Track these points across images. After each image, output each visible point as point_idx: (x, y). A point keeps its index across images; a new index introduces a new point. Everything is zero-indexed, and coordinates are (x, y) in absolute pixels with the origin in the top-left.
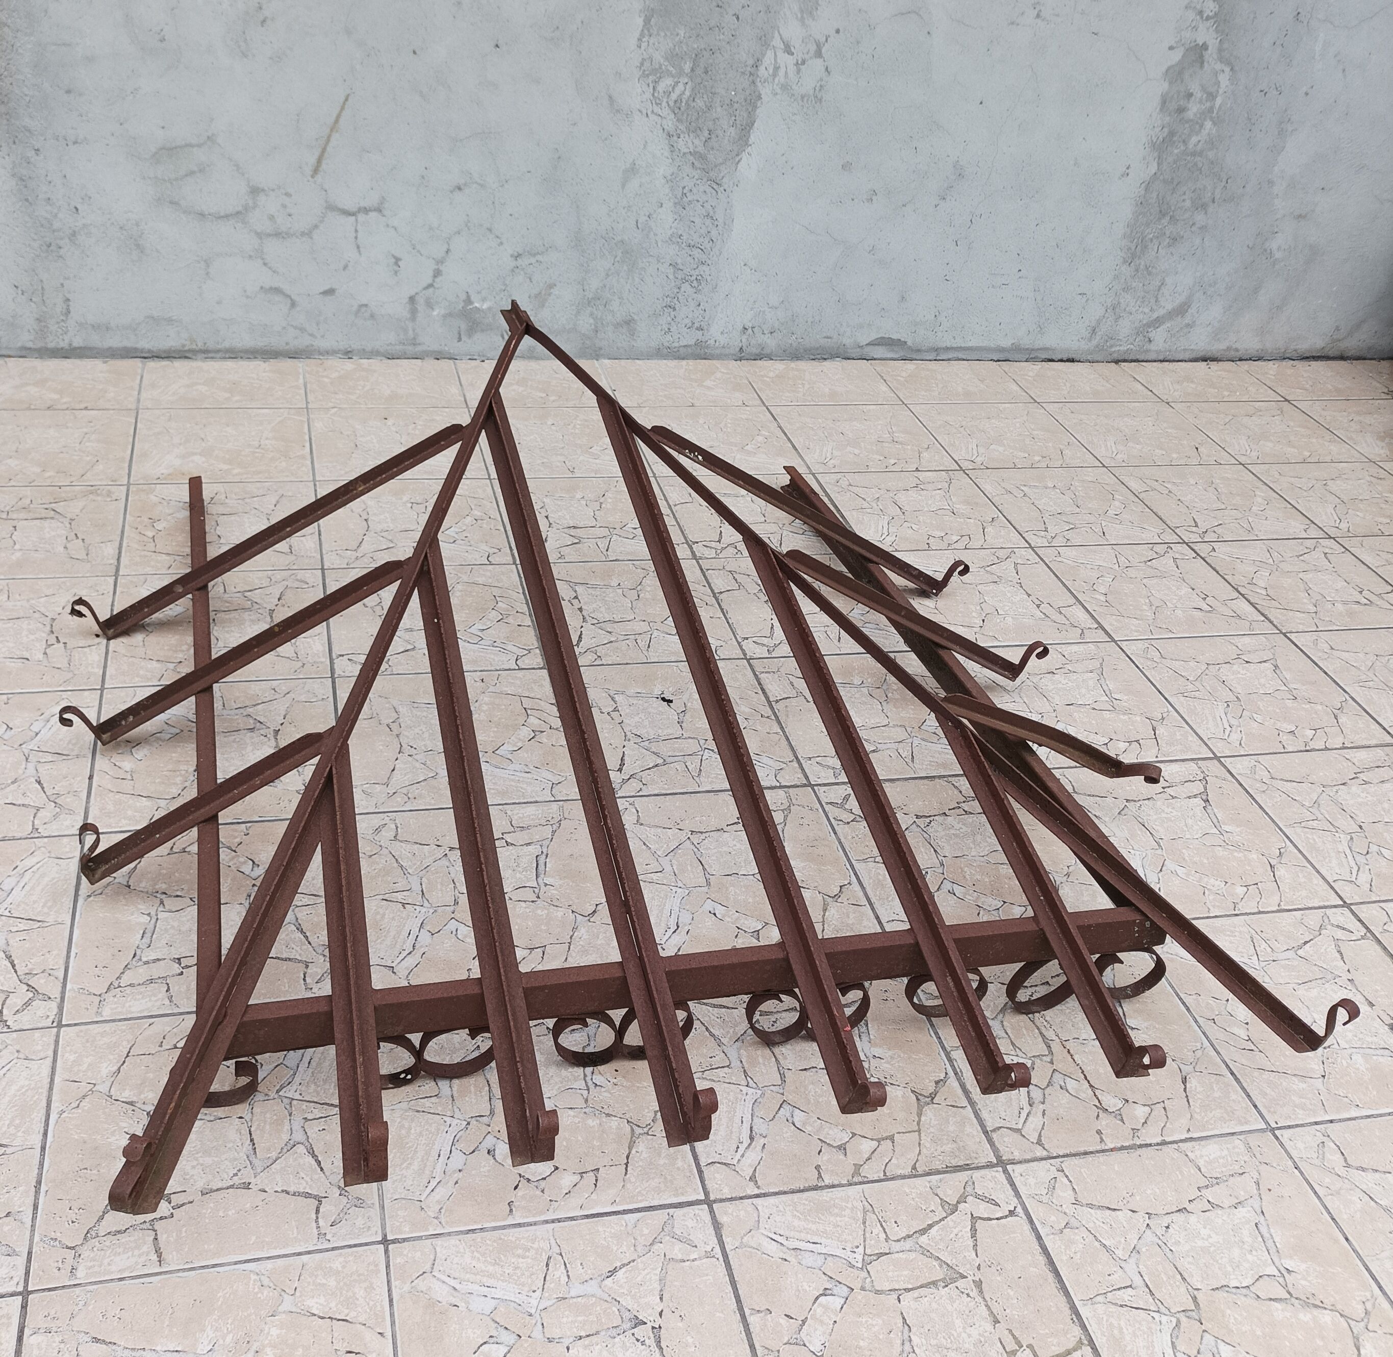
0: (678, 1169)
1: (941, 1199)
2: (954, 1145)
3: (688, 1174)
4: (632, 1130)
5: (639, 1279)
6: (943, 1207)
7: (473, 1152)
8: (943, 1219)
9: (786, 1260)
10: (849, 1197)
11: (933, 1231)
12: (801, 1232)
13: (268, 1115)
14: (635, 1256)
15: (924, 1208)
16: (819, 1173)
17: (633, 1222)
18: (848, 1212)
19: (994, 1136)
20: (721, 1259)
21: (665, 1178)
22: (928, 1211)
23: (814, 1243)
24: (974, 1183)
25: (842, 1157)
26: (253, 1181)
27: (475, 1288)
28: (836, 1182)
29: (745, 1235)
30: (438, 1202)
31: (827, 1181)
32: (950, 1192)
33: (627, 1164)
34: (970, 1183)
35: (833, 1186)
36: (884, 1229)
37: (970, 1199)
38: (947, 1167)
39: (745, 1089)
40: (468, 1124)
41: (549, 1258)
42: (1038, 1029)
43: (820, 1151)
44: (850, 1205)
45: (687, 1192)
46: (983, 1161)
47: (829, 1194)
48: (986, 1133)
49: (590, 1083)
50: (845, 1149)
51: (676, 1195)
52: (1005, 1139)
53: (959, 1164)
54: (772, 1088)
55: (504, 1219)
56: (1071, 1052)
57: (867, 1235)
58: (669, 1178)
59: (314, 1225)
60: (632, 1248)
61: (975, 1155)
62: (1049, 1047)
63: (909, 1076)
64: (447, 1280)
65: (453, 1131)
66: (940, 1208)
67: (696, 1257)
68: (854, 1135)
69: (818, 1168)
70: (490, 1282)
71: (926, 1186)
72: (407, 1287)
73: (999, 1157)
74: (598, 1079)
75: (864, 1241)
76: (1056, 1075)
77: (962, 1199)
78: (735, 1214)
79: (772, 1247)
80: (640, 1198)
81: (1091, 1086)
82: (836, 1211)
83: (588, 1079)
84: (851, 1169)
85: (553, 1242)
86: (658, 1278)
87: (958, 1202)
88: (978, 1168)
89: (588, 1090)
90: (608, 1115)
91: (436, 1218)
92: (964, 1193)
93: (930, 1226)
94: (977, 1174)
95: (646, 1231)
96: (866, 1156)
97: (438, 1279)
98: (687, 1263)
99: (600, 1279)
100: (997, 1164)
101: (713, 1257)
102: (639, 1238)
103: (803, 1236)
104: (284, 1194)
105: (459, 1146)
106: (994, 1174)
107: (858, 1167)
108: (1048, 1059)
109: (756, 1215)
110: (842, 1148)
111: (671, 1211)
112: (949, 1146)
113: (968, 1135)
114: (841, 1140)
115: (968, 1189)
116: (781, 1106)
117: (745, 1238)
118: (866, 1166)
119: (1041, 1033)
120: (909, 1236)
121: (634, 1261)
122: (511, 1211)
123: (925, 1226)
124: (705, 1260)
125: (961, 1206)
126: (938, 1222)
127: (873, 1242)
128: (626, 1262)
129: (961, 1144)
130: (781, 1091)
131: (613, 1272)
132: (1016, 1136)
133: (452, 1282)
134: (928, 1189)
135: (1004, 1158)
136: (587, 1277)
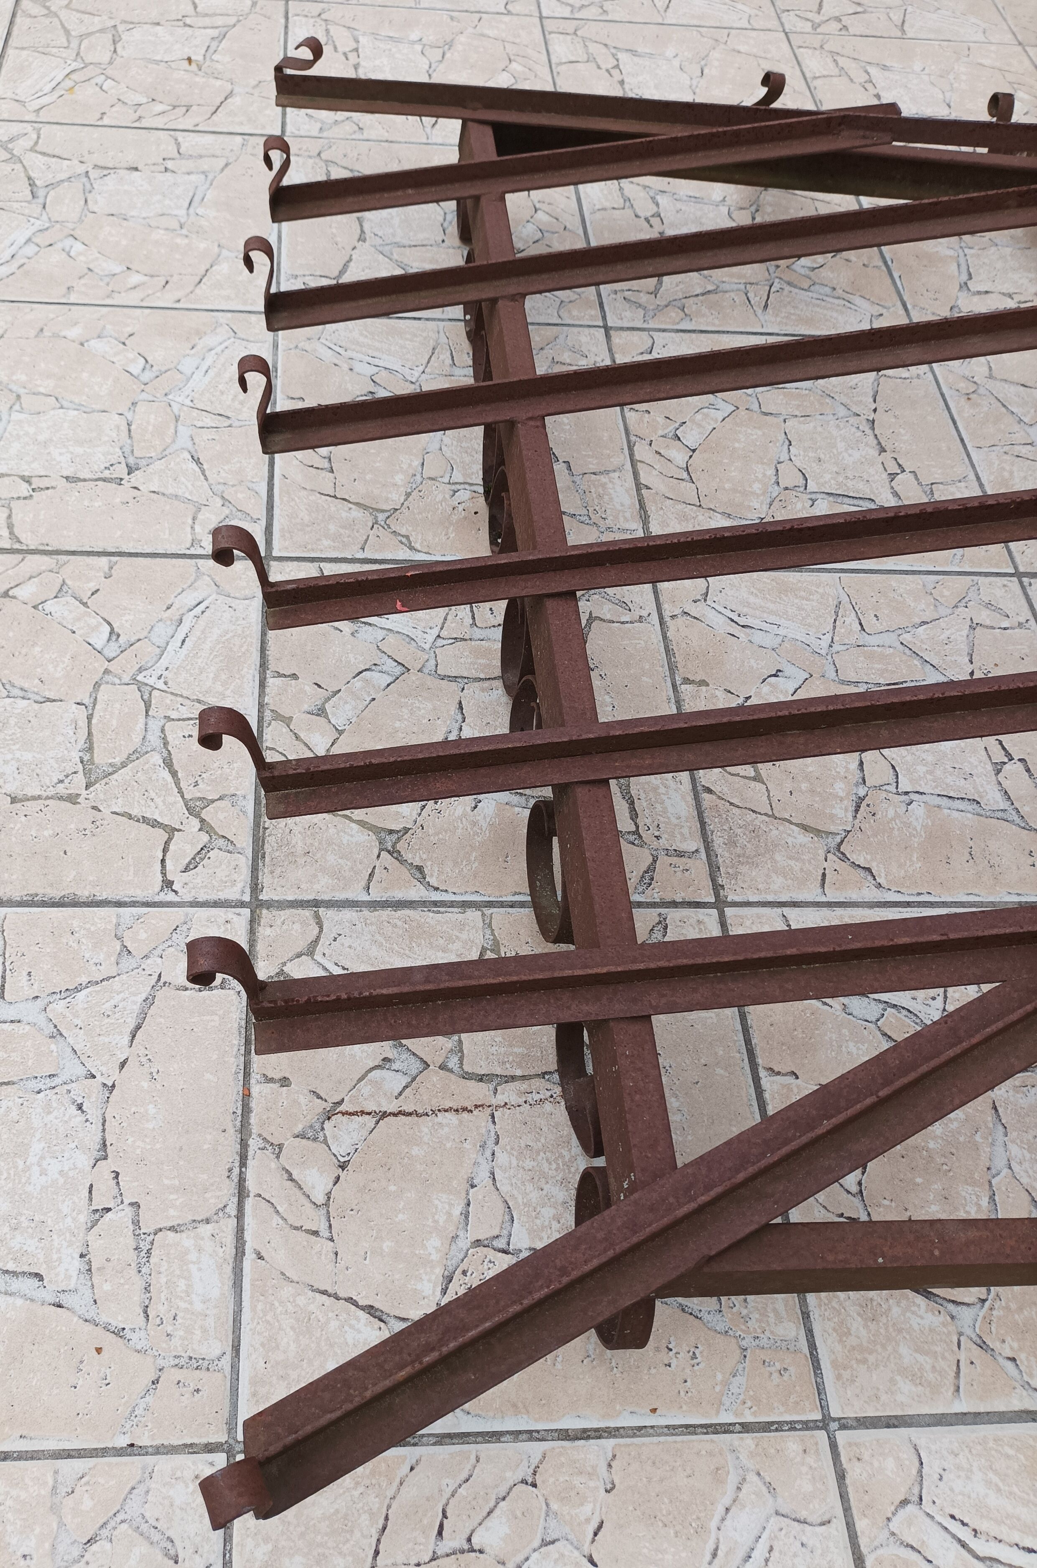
0: (319, 540)
1: (213, 801)
2: (299, 850)
3: (309, 547)
4: (383, 511)
5: (183, 479)
6: (200, 799)
7: (374, 382)
8: (180, 792)
9: (168, 608)
10: (241, 696)
11: (166, 774)
12: (203, 632)
13: (443, 256)
14: (211, 481)
15: (204, 775)
16: (285, 676)
17: (257, 489)
18: (219, 688)
19: (307, 913)
20: (188, 552)
21: (308, 526)
22: (198, 778)
23: (184, 641)
24: (229, 852)
25: (306, 707)
26: (367, 243)
27: (209, 361)
28: (267, 690)
29: (213, 579)
30: (315, 350)
31: (271, 681)
32: (221, 816)
33: (335, 497)
34: (230, 848)
35: (262, 685)
36: (184, 720)
37: (204, 838)
38: (265, 829)
39: (435, 632)
40: (412, 382)
41: (228, 418)
42: (523, 1078)
43: (319, 686)
44: (228, 693)
45: (285, 540)
46: (265, 879)
47: (251, 677)
48: (316, 904)
49: (458, 487)
50: (318, 715)
51: (282, 530)
52: (297, 926)
53: (266, 846)
54: (432, 662)
55: (282, 392)
56: (465, 1115)
57: (180, 699)
58: (309, 529)
59: (307, 273)
60: (222, 481)
61: (278, 871)
62: (481, 1078)
63: (437, 834)
64: (223, 346)
65: (406, 372)
66: (199, 795)
67: (196, 531)
68: (341, 732)
69: (294, 676)
70: (211, 373)
71: (237, 789)
72: (222, 320)
73: (269, 905)
74: (464, 495)
75: (172, 693)
76: (418, 1065)
77: (205, 826)
78: (244, 576)
79: (190, 599)
80: (285, 499)
81: (385, 1115)
82: (224, 677)
83: (467, 487)
84: (285, 711)
85: (247, 423)
86: (180, 494)
87: (202, 821)
88: (255, 870)
89: (449, 483)
90: (408, 495)
91: (297, 347)
92: (216, 833)
93: (174, 774)
94: (244, 862)
95: (240, 496)
96: (302, 735)
97: (225, 341)
98: (190, 521)
99: (192, 450)
100: (257, 899)
101: (192, 545)
102: (234, 488)
103: (197, 632)
104: (347, 258)
105: (384, 373)
106: (240, 885)
107: (287, 721)
108: (453, 1063)
109: (237, 595)
110: (321, 712)
111: (263, 523)
112: (300, 844)
113: (315, 876)
114: (334, 714)
115: (221, 842)
116: (399, 663)
117: (208, 579)
118: (285, 730)
119: (513, 1078)
120: (166, 744)
121: (206, 479)
122: (292, 398)
123: (176, 766)
124: (189, 537)
125: (195, 823)
126: (177, 784)
127: (168, 702)
128: (207, 473)
129: (301, 861)
130: (426, 671)
131: (198, 462)
132: (301, 945)
133: (219, 349)
134: (232, 791)
135: (264, 911)
136: (196, 440)
